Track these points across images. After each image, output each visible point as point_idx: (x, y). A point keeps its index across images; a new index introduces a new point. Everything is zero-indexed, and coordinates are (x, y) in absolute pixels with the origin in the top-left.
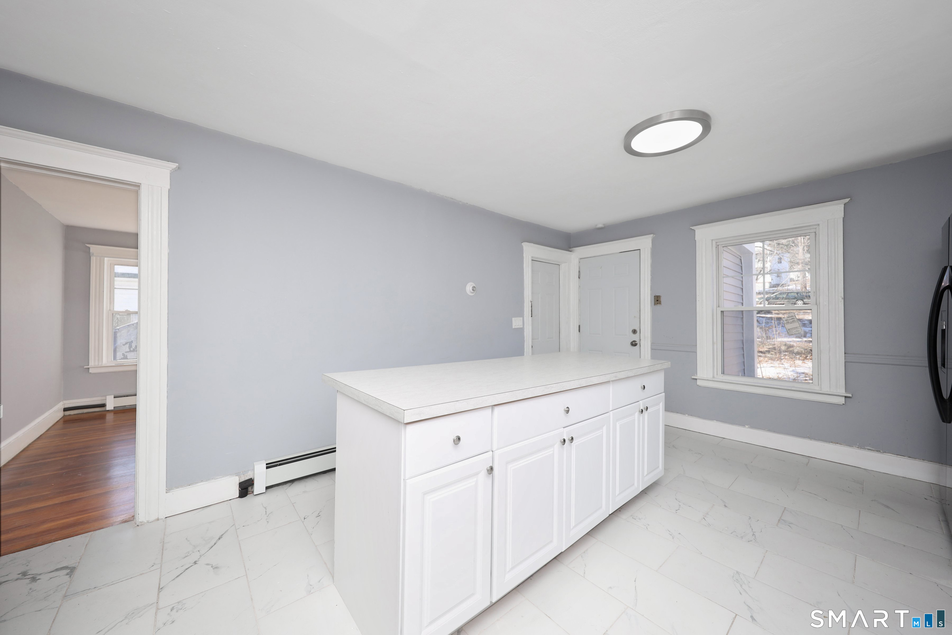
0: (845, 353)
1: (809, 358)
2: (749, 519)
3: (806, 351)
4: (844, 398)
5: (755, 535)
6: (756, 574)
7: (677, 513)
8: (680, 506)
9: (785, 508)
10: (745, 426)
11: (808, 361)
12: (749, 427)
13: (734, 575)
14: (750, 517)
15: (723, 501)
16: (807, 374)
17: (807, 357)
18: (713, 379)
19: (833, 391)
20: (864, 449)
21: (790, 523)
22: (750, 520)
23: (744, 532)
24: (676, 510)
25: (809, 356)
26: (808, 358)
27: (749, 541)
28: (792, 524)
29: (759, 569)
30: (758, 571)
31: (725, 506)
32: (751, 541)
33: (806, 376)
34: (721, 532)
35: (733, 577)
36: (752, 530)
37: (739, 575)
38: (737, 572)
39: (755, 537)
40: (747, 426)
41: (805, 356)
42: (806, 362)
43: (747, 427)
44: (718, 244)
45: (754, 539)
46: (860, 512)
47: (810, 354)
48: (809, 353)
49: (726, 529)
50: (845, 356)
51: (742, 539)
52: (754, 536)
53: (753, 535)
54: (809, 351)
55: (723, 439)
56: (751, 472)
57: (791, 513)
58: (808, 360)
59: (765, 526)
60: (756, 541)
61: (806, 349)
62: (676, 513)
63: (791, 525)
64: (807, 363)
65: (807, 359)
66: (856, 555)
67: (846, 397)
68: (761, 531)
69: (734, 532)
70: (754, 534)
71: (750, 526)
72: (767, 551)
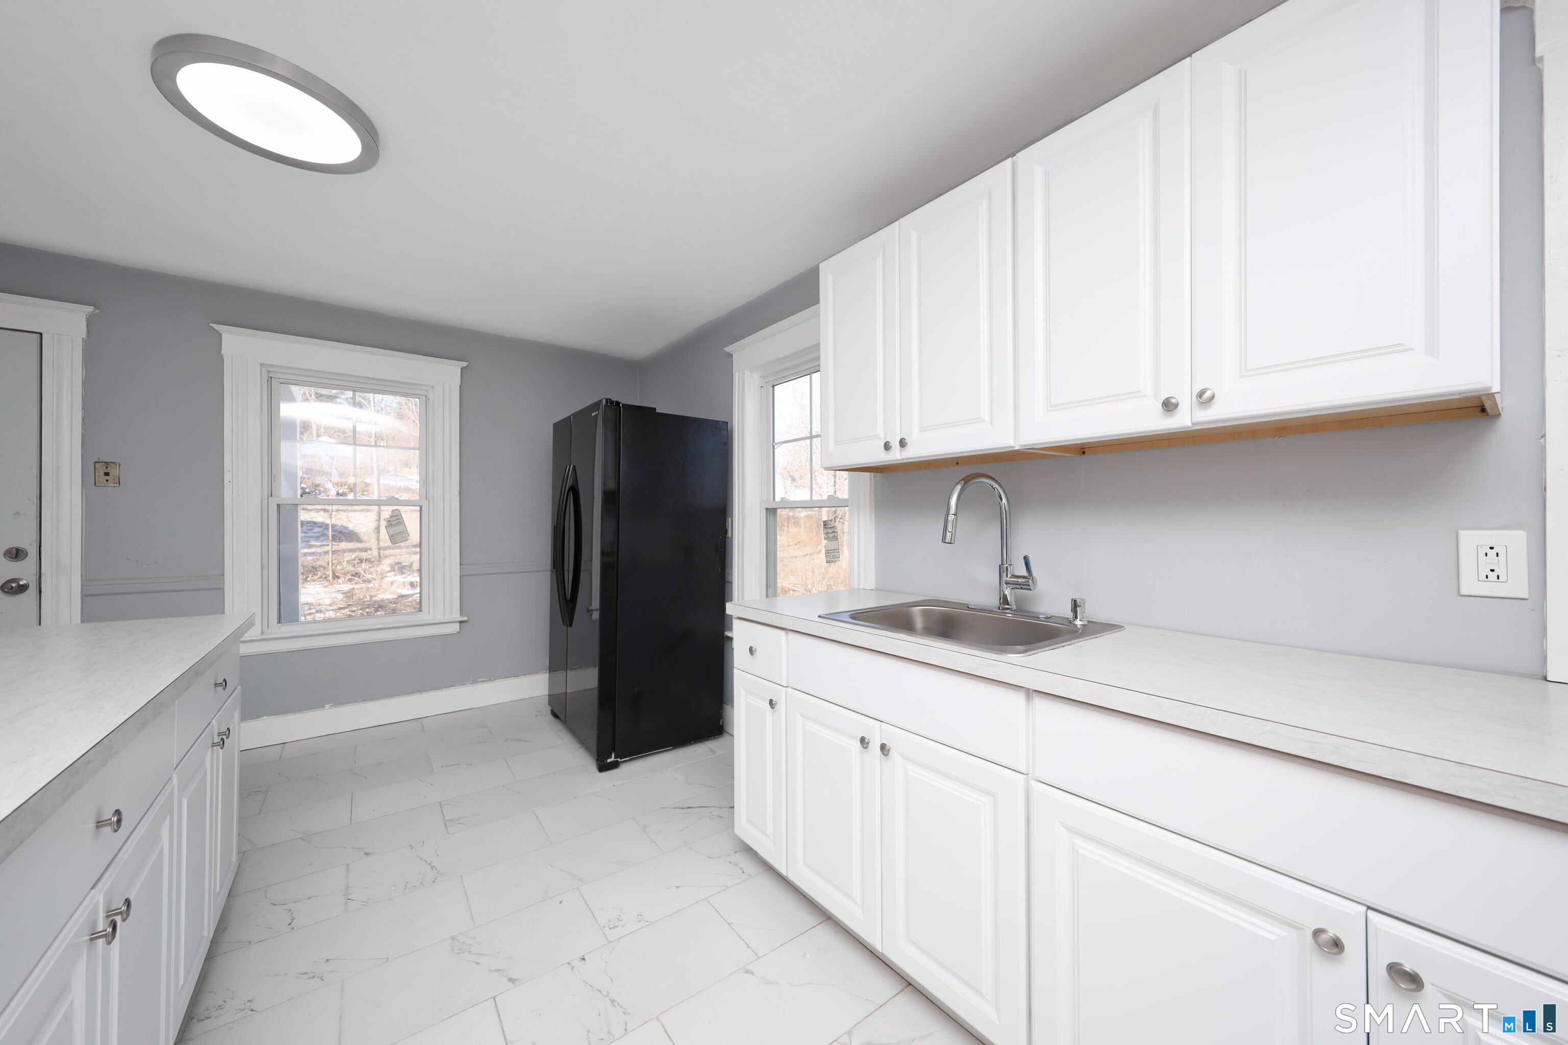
0: (460, 565)
1: (311, 579)
2: (412, 849)
3: (306, 569)
4: (459, 623)
5: (434, 866)
6: (473, 918)
7: (295, 928)
8: (290, 910)
9: (440, 802)
10: (325, 707)
11: (310, 585)
12: (331, 706)
13: (451, 946)
14: (411, 846)
15: (357, 848)
16: (311, 604)
17: (308, 577)
18: (264, 637)
19: (448, 618)
20: (477, 683)
21: (459, 820)
22: (414, 849)
23: (420, 874)
24: (290, 924)
25: (310, 576)
26: (309, 579)
27: (434, 882)
28: (461, 818)
29: (470, 909)
30: (471, 912)
31: (367, 854)
32: (436, 879)
33: (311, 607)
34: (390, 900)
35: (453, 950)
36: (426, 862)
37: (457, 940)
38: (453, 938)
39: (436, 869)
40: (327, 706)
41: (305, 577)
42: (307, 586)
43: (328, 708)
44: (271, 375)
45: (438, 873)
46: (506, 760)
47: (312, 573)
48: (310, 572)
49: (393, 888)
50: (460, 569)
51: (423, 885)
52: (434, 868)
53: (432, 869)
54: (310, 568)
55: (283, 745)
56: (366, 778)
57: (450, 805)
58: (309, 583)
59: (436, 844)
60: (441, 874)
61: (306, 566)
62: (293, 928)
63: (461, 821)
64: (308, 588)
65: (309, 581)
66: (533, 811)
67: (461, 622)
68: (438, 855)
69: (406, 884)
70: (432, 865)
71: (419, 858)
72: (461, 876)
